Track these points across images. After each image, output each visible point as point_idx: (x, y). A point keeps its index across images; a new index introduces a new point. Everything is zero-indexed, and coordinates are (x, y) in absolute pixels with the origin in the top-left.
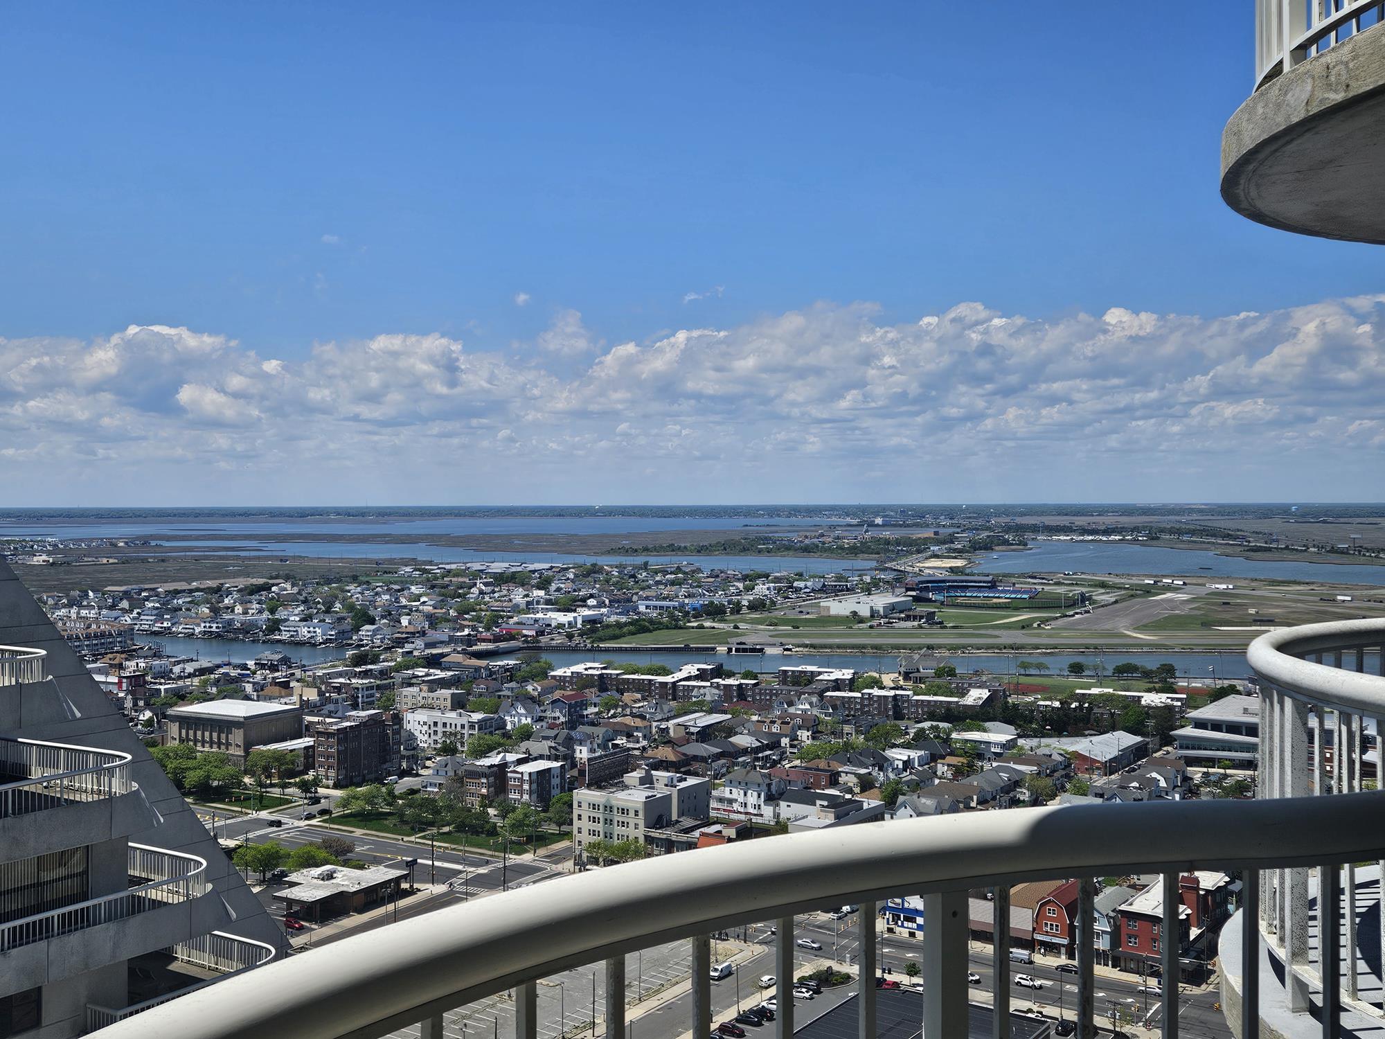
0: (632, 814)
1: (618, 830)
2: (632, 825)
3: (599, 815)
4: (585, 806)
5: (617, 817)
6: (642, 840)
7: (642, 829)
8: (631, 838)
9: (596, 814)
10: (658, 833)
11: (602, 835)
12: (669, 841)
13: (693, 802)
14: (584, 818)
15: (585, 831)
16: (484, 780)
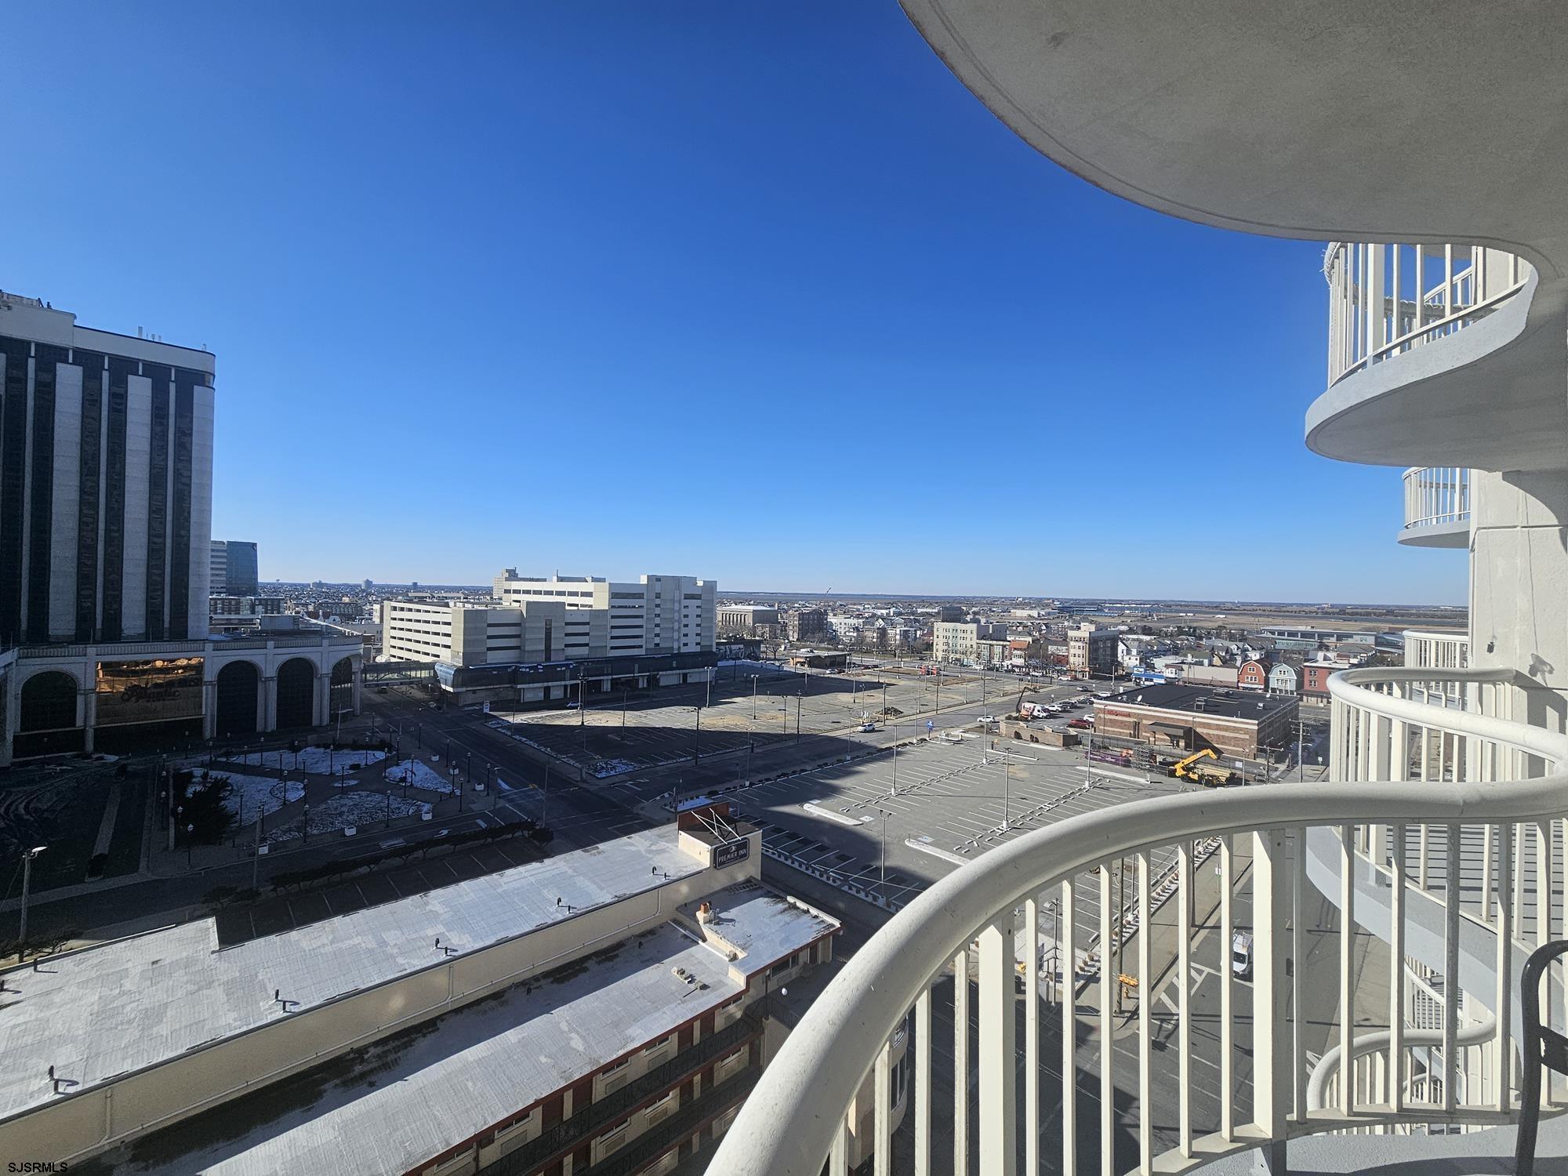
0: (969, 632)
1: (960, 642)
2: (969, 639)
3: (950, 634)
4: (941, 630)
5: (960, 635)
6: (975, 646)
7: (975, 641)
8: (969, 646)
9: (948, 634)
10: (984, 642)
11: (951, 645)
12: (991, 645)
13: (999, 634)
14: (941, 637)
15: (941, 644)
16: (875, 635)
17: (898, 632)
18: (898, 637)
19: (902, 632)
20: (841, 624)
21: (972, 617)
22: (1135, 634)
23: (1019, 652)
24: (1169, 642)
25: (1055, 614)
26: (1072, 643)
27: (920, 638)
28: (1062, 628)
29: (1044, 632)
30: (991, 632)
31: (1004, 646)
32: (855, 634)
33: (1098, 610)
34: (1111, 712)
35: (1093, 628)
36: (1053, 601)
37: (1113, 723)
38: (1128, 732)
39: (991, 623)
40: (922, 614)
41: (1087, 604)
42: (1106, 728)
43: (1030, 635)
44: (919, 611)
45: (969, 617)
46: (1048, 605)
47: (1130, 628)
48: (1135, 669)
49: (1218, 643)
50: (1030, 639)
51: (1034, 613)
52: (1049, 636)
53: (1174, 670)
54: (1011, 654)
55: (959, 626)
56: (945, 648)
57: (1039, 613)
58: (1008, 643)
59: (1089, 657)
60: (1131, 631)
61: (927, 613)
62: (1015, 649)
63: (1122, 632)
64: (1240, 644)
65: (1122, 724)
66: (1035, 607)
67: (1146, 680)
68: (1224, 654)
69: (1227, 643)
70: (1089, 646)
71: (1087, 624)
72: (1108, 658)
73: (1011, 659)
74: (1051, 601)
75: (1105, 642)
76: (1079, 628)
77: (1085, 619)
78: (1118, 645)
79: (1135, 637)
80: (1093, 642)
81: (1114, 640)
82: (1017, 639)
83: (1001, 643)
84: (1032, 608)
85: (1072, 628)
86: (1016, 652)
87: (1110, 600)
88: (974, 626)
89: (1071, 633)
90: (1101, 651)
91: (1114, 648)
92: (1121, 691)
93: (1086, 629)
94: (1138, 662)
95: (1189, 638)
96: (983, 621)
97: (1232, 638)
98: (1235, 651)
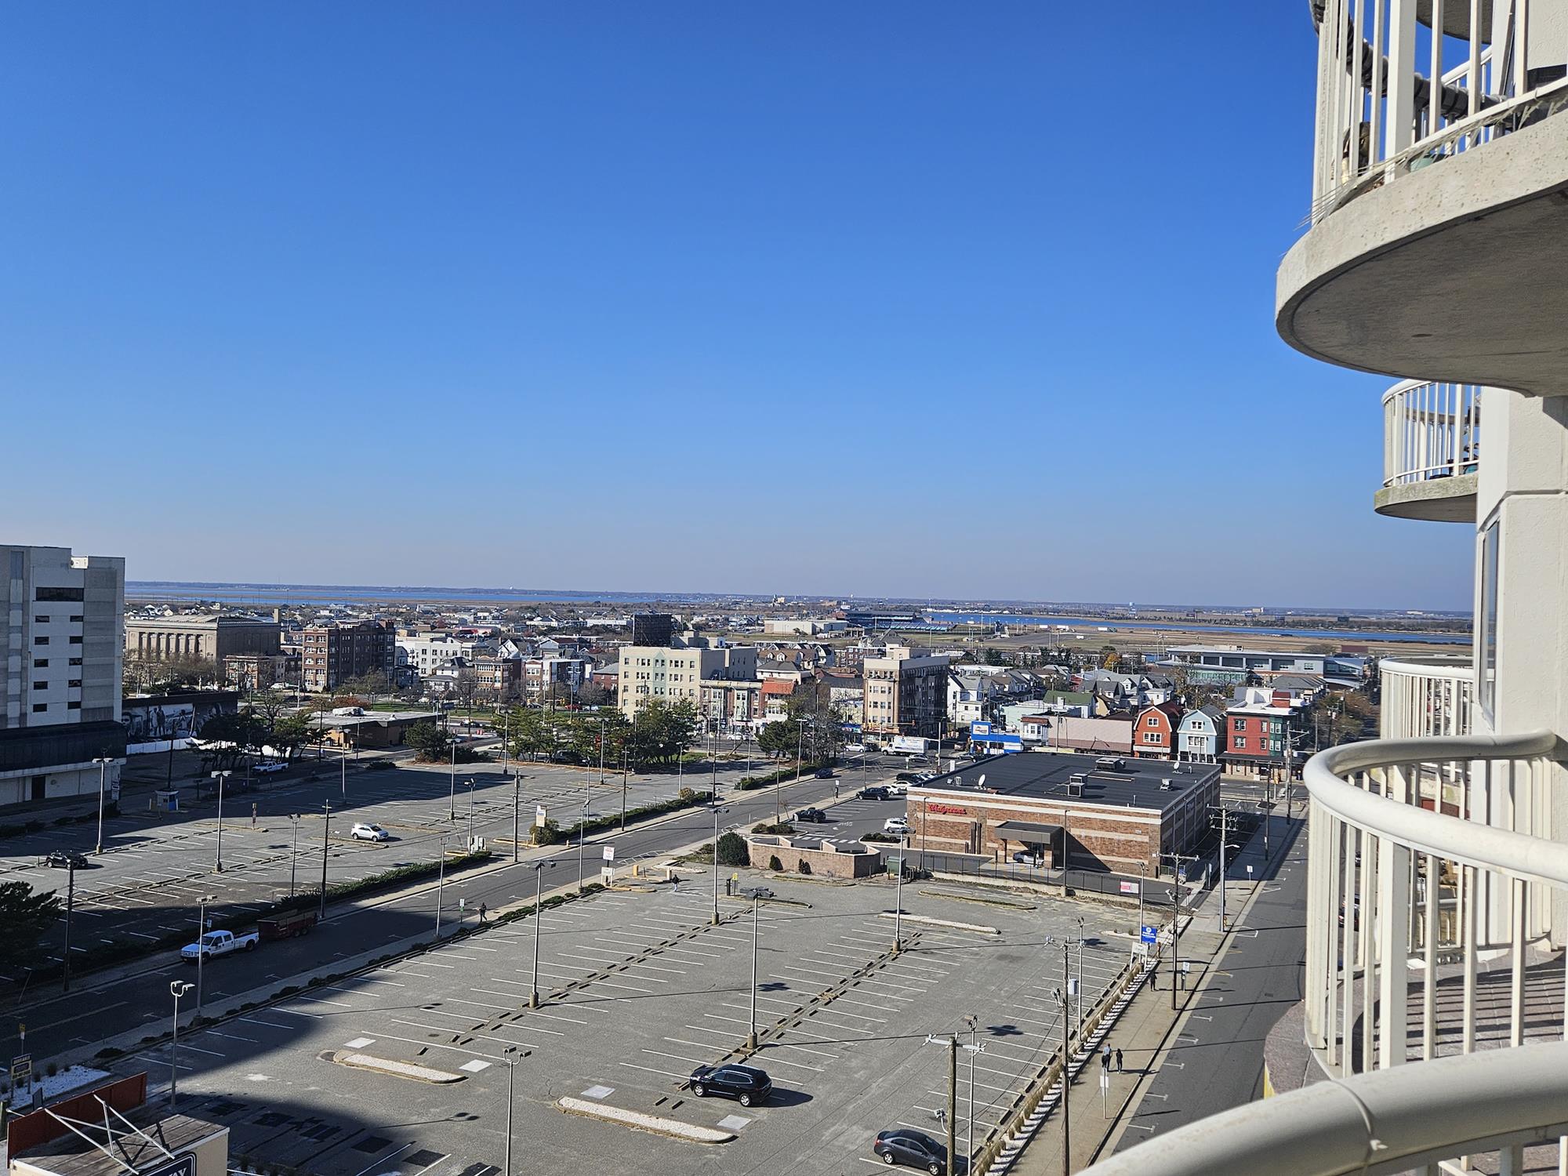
4: (632, 661)
6: (697, 692)
7: (698, 681)
8: (685, 691)
9: (645, 670)
10: (715, 683)
11: (651, 692)
12: (728, 690)
13: (742, 667)
14: (632, 675)
15: (632, 689)
16: (498, 674)
17: (547, 667)
18: (546, 678)
19: (555, 668)
20: (424, 652)
21: (692, 634)
22: (975, 663)
23: (779, 702)
24: (1028, 677)
25: (840, 627)
26: (871, 682)
27: (591, 680)
28: (854, 653)
29: (822, 662)
30: (727, 665)
31: (751, 691)
32: (456, 674)
33: (915, 620)
34: (935, 809)
35: (905, 653)
36: (839, 603)
37: (939, 828)
38: (963, 842)
39: (728, 647)
40: (597, 630)
41: (896, 609)
42: (926, 838)
43: (798, 668)
44: (590, 623)
45: (686, 637)
46: (829, 612)
47: (968, 654)
48: (975, 726)
49: (1104, 676)
50: (797, 676)
51: (806, 626)
52: (833, 671)
53: (1036, 725)
54: (764, 704)
55: (667, 653)
56: (641, 696)
57: (814, 627)
58: (759, 685)
59: (900, 708)
60: (969, 658)
61: (605, 627)
62: (772, 695)
63: (954, 661)
64: (1136, 678)
65: (954, 830)
66: (807, 615)
67: (993, 746)
68: (1112, 696)
69: (1116, 677)
70: (900, 688)
71: (897, 646)
72: (931, 708)
73: (764, 715)
74: (835, 603)
75: (925, 680)
76: (883, 654)
77: (894, 636)
78: (947, 684)
79: (975, 668)
80: (907, 679)
81: (941, 674)
82: (775, 675)
83: (746, 684)
84: (802, 617)
85: (870, 654)
86: (772, 701)
87: (937, 601)
88: (695, 654)
89: (870, 664)
90: (919, 696)
91: (942, 689)
92: (952, 769)
93: (897, 655)
94: (979, 714)
95: (1060, 669)
96: (713, 642)
97: (1122, 667)
98: (1128, 691)
